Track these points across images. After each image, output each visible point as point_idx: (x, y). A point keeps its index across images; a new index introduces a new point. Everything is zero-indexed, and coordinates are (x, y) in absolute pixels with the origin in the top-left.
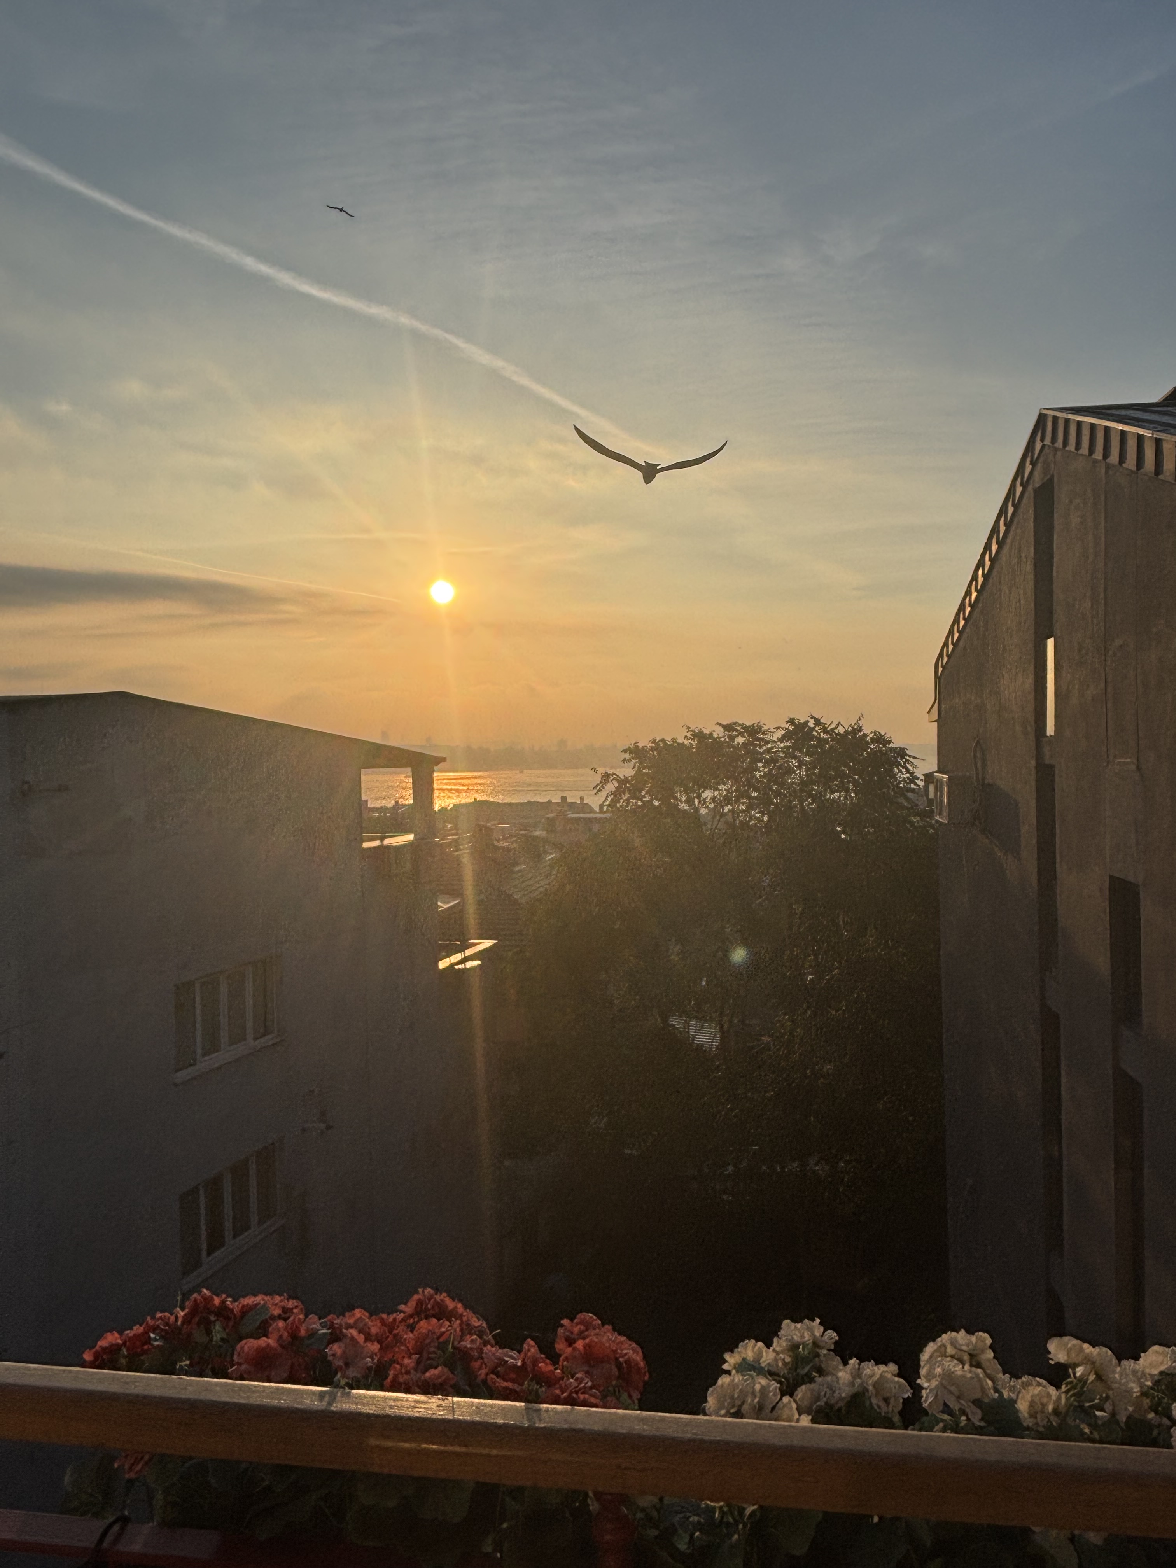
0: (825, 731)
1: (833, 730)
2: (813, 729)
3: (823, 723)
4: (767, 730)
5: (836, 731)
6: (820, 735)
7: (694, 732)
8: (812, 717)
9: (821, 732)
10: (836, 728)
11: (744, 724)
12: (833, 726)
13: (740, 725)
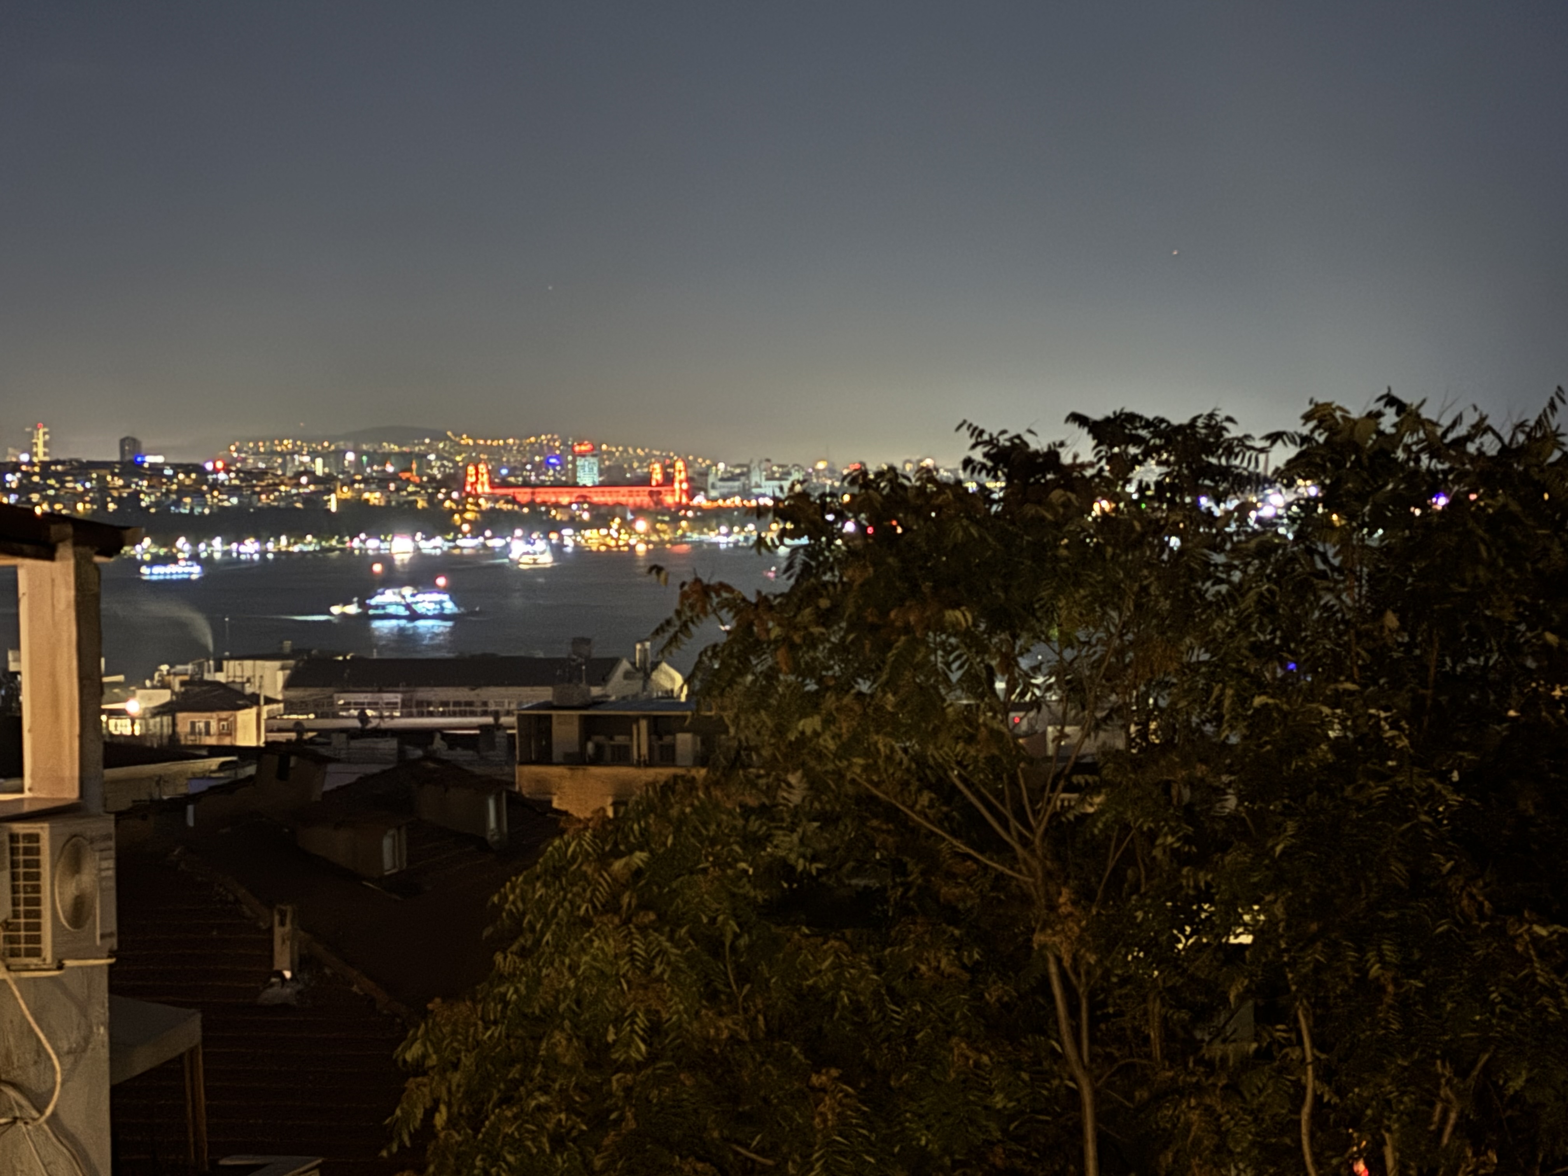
0: (1435, 449)
1: (1461, 442)
2: (1395, 440)
3: (1430, 421)
4: (1241, 440)
5: (1471, 448)
6: (1418, 460)
7: (996, 446)
8: (1391, 400)
9: (1422, 450)
10: (1469, 438)
11: (1162, 421)
12: (1462, 431)
13: (1148, 424)
